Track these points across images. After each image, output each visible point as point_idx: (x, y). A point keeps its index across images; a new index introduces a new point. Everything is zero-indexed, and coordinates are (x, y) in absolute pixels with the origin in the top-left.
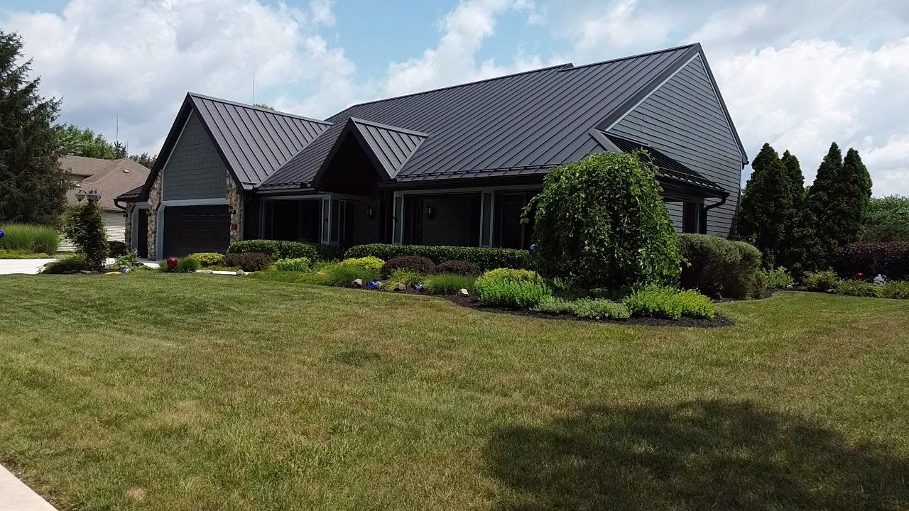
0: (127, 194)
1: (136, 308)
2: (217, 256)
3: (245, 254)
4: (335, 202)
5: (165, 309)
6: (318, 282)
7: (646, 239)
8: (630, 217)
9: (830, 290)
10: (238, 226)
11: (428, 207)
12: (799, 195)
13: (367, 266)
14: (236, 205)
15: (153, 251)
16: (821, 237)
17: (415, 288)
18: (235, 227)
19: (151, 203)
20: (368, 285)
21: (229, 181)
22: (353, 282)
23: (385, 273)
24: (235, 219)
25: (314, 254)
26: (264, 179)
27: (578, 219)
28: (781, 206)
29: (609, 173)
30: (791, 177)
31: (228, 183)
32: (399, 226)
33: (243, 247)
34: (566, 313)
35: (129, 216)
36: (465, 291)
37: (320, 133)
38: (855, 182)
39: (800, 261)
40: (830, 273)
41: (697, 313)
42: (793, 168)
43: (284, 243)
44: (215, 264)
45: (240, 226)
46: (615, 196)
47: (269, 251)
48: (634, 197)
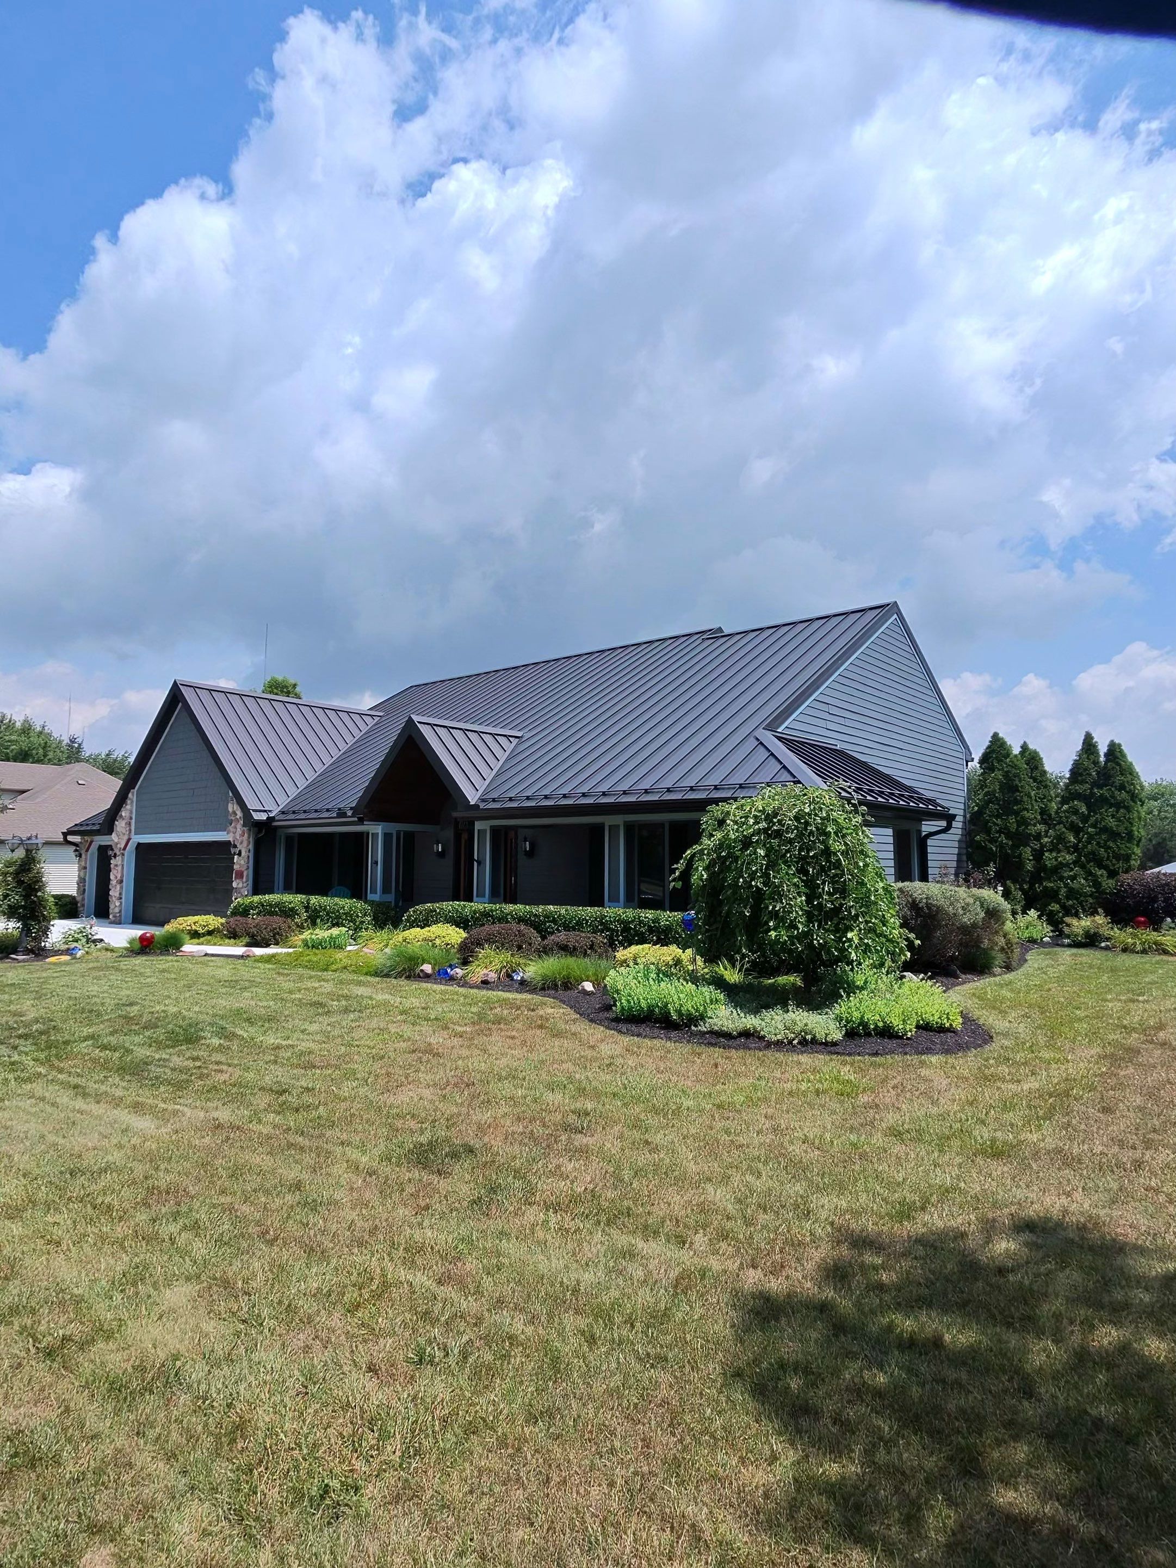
0: (81, 825)
1: (91, 1037)
2: (214, 921)
3: (254, 919)
4: (387, 836)
5: (137, 1039)
6: (365, 970)
7: (857, 916)
8: (833, 883)
9: (1103, 945)
10: (245, 874)
11: (525, 840)
12: (1046, 806)
13: (438, 942)
14: (241, 843)
15: (117, 910)
16: (1083, 867)
17: (512, 979)
18: (240, 875)
19: (116, 839)
20: (442, 976)
21: (233, 807)
22: (417, 971)
23: (466, 954)
24: (242, 862)
25: (358, 916)
26: (283, 801)
27: (757, 887)
28: (1023, 822)
29: (797, 818)
30: (1035, 780)
31: (230, 810)
32: (483, 874)
33: (251, 906)
34: (746, 1034)
35: (83, 856)
36: (588, 986)
37: (365, 729)
38: (1122, 787)
39: (1058, 902)
40: (1100, 919)
41: (937, 1023)
42: (1036, 768)
43: (314, 900)
44: (210, 933)
45: (249, 874)
46: (808, 853)
47: (288, 913)
48: (835, 854)
